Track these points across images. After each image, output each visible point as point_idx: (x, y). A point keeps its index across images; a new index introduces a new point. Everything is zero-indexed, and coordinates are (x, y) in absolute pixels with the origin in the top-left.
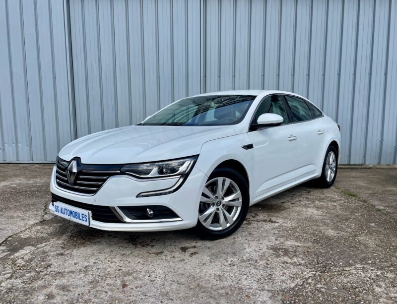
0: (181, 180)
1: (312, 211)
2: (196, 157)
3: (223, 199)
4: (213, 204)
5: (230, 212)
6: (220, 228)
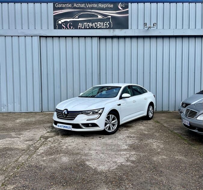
0: (100, 115)
1: (142, 127)
2: (103, 108)
3: (111, 122)
4: (109, 123)
5: (114, 126)
6: (111, 131)
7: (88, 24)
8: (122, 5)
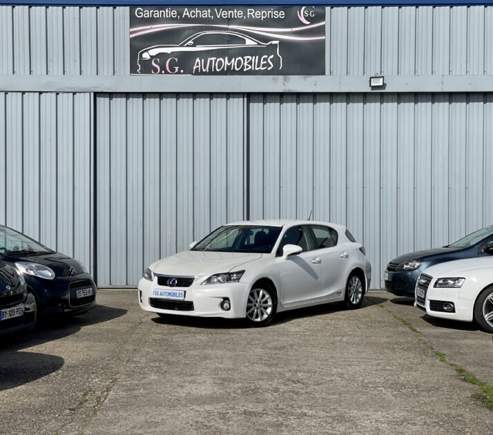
7: (218, 60)
8: (309, 13)
